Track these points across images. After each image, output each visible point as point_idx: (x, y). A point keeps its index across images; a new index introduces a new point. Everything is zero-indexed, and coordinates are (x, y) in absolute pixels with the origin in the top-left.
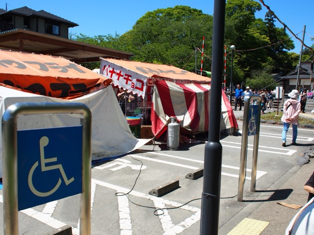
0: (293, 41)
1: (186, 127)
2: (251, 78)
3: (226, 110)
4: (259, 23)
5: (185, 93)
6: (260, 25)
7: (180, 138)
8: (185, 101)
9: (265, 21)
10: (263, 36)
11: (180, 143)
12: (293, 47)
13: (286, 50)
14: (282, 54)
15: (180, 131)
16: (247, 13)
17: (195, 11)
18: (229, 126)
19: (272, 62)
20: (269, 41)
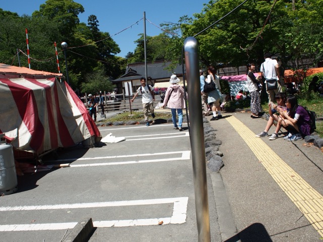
0: (118, 46)
1: (24, 147)
2: (86, 83)
3: (80, 114)
4: (83, 27)
5: (13, 92)
6: (83, 29)
7: (16, 168)
8: (14, 105)
9: (89, 26)
10: (89, 40)
11: (18, 176)
12: (119, 51)
13: (113, 54)
14: (110, 58)
15: (15, 157)
16: (71, 14)
17: (9, 14)
18: (87, 135)
19: (102, 67)
20: (96, 45)
